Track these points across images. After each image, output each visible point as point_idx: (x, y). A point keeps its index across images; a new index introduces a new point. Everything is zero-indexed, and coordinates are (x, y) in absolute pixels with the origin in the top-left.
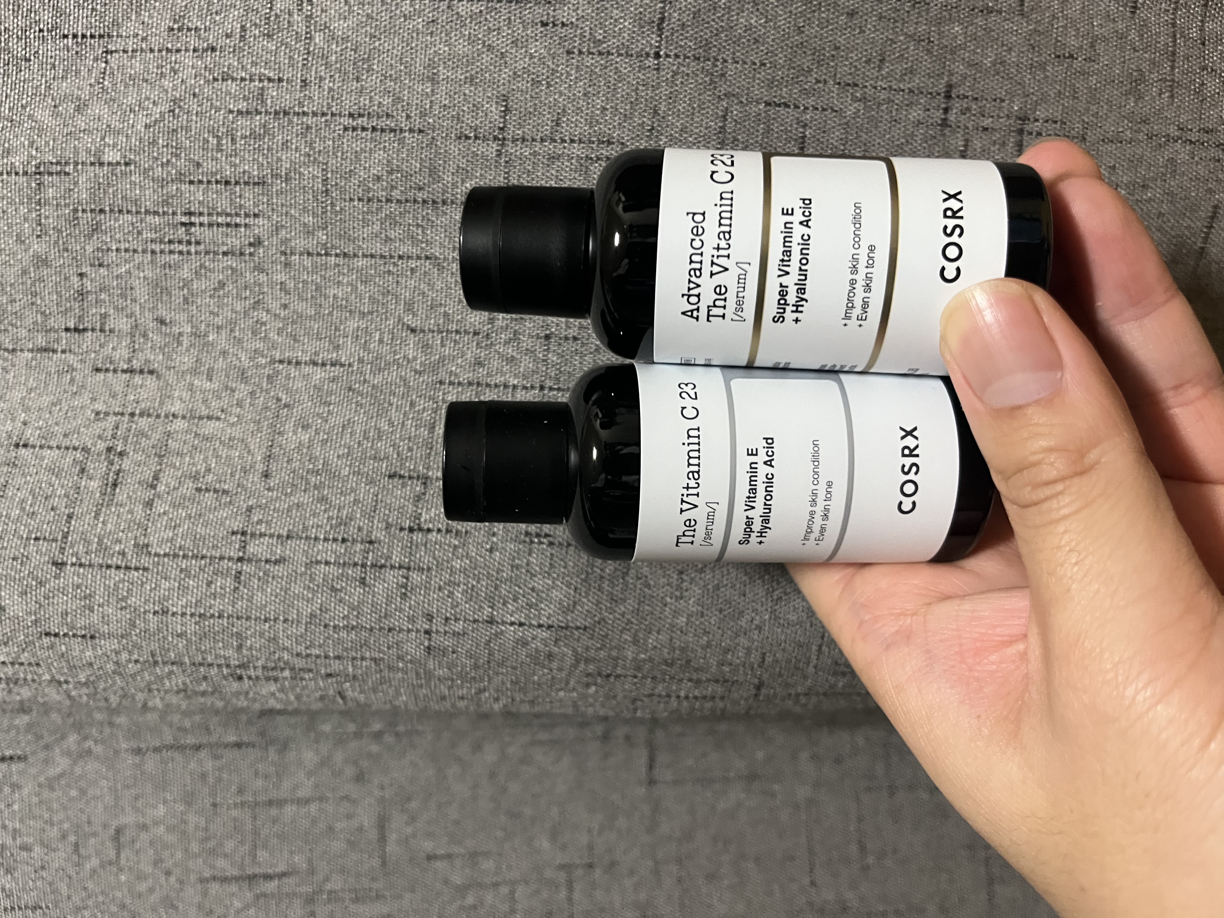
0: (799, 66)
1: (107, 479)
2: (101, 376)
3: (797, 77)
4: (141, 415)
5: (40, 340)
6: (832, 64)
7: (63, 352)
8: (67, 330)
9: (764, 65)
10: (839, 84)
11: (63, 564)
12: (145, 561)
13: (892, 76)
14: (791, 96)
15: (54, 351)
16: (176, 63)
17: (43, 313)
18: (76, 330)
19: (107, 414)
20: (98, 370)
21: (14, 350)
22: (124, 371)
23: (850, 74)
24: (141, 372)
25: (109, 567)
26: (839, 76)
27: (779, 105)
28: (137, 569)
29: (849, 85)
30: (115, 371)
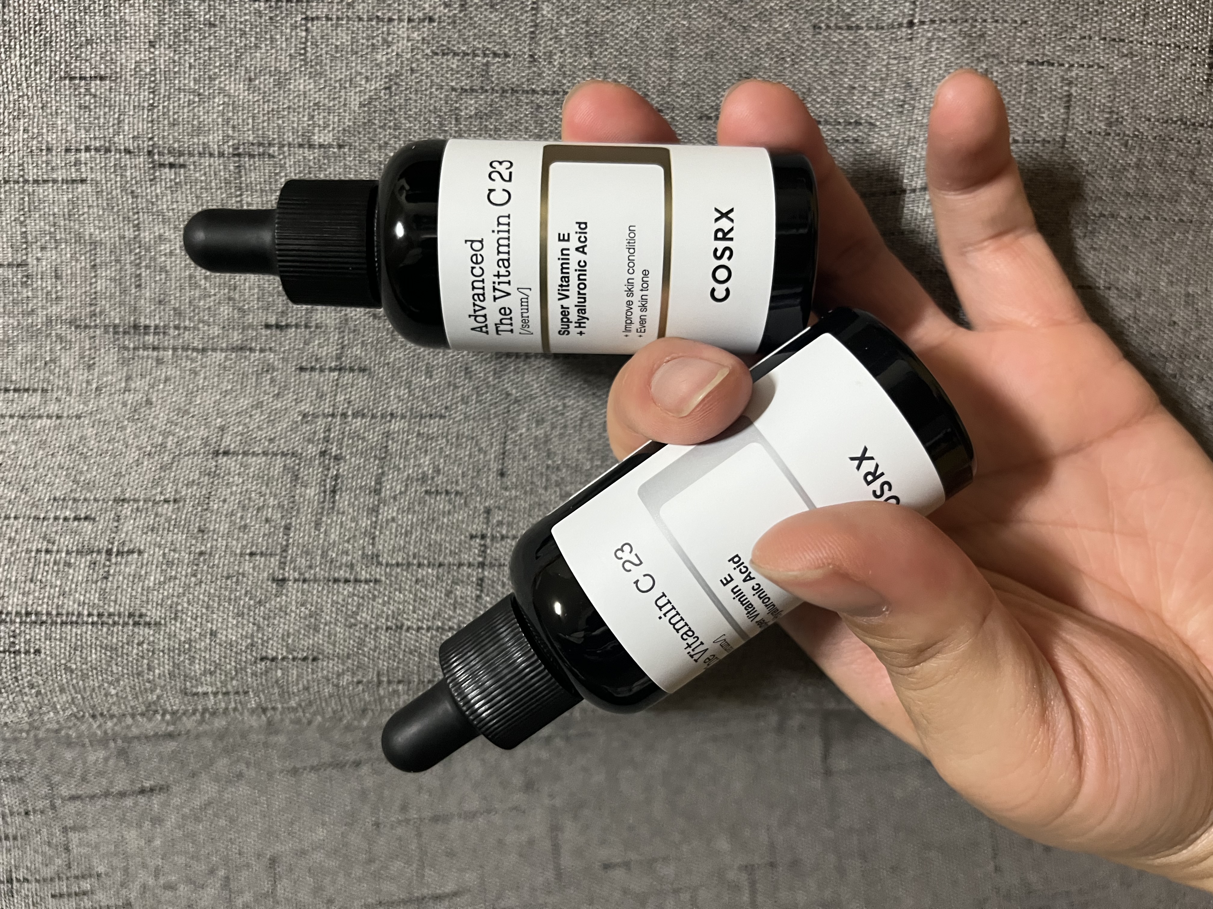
0: (1062, 22)
1: (325, 486)
2: (306, 376)
3: (1061, 34)
4: (355, 415)
5: (236, 337)
6: (1095, 19)
7: (262, 350)
8: (268, 326)
9: (1026, 22)
10: (1105, 39)
11: (284, 580)
12: (378, 572)
13: (1156, 30)
14: (1054, 53)
15: (251, 350)
16: (388, 34)
17: (240, 309)
18: (278, 326)
19: (315, 416)
20: (302, 369)
21: (204, 350)
22: (331, 370)
23: (1115, 29)
24: (352, 370)
25: (336, 581)
26: (1103, 31)
27: (1042, 64)
28: (367, 582)
29: (1114, 40)
30: (322, 370)
